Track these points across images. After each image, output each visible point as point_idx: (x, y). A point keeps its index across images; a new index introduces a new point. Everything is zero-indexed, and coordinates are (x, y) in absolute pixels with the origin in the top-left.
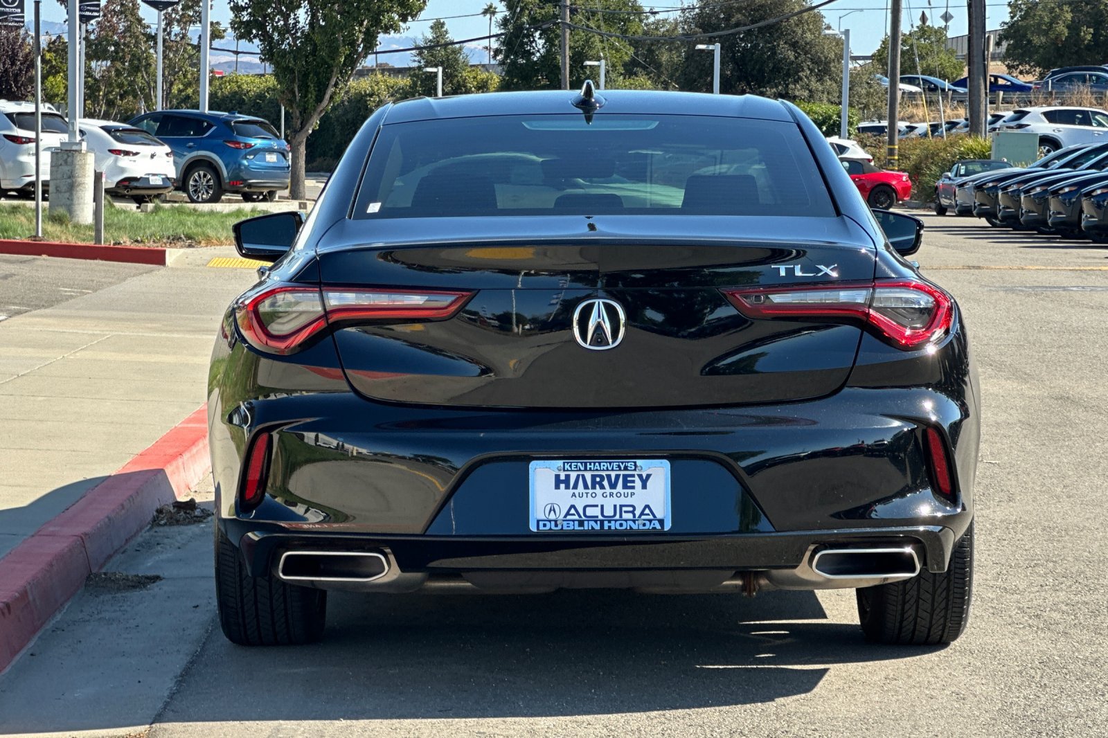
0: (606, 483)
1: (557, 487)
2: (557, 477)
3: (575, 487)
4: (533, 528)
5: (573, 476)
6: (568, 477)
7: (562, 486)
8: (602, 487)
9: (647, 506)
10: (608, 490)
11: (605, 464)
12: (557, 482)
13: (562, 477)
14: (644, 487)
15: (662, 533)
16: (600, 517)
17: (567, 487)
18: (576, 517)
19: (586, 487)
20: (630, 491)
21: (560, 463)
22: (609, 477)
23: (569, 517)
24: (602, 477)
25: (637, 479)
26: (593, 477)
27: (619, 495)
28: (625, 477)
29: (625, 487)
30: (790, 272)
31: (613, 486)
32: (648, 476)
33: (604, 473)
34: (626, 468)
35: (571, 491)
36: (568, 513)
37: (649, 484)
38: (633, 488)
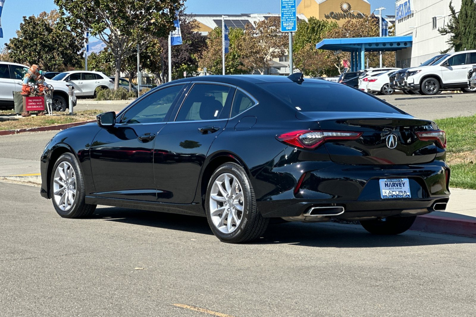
0: (396, 185)
1: (386, 187)
2: (385, 183)
3: (389, 186)
4: (382, 197)
5: (389, 183)
6: (387, 183)
7: (387, 186)
8: (395, 186)
9: (405, 191)
10: (396, 187)
11: (395, 180)
12: (386, 185)
13: (386, 184)
14: (404, 186)
15: (409, 199)
16: (396, 195)
17: (388, 186)
18: (391, 195)
19: (392, 186)
20: (401, 187)
21: (386, 180)
22: (396, 183)
23: (389, 195)
24: (394, 183)
25: (402, 184)
26: (393, 183)
27: (399, 188)
28: (400, 183)
29: (400, 186)
30: (426, 127)
31: (397, 186)
32: (404, 183)
33: (395, 182)
34: (400, 181)
35: (389, 187)
36: (389, 194)
37: (405, 185)
38: (401, 186)
